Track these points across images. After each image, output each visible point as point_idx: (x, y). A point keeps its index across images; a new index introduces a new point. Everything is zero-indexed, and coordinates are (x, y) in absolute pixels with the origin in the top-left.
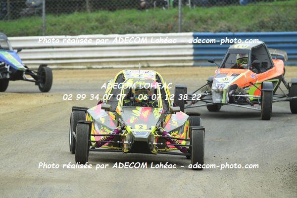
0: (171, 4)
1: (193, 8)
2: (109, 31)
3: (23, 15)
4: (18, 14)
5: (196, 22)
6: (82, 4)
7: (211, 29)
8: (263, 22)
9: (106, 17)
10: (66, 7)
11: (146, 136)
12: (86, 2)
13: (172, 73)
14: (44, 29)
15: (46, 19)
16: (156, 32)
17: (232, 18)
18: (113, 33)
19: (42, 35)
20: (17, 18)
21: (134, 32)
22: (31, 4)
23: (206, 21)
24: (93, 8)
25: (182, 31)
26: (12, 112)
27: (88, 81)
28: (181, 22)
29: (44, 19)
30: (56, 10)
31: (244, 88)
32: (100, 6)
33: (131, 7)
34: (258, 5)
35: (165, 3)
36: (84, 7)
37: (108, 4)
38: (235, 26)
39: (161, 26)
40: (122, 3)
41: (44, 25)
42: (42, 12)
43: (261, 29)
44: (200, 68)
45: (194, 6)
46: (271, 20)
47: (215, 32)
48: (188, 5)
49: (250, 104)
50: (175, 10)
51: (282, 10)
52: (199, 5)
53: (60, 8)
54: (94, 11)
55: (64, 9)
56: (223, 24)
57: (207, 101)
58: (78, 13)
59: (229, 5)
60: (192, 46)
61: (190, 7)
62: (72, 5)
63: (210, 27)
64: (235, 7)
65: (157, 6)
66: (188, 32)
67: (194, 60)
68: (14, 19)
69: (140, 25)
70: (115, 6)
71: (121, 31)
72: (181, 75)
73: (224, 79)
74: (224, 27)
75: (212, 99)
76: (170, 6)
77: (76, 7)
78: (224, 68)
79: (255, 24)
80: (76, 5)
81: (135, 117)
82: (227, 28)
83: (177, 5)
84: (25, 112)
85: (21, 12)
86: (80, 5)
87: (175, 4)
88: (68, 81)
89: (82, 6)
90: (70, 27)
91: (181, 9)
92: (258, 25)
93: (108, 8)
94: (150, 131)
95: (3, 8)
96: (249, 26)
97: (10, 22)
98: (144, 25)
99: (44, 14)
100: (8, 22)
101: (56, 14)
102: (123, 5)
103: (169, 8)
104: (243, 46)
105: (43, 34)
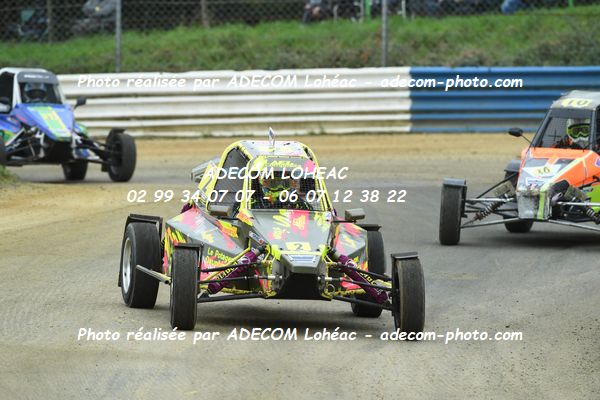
0: (368, 12)
1: (410, 20)
2: (245, 63)
3: (78, 32)
4: (68, 30)
5: (416, 46)
6: (194, 11)
7: (444, 61)
8: (546, 47)
9: (240, 36)
10: (162, 16)
12: (200, 8)
14: (118, 60)
15: (122, 40)
16: (338, 67)
17: (487, 40)
18: (254, 68)
19: (114, 72)
20: (67, 38)
21: (294, 66)
22: (94, 11)
23: (435, 45)
24: (214, 19)
25: (388, 64)
26: (55, 223)
28: (387, 46)
29: (119, 40)
30: (142, 22)
31: (581, 188)
32: (229, 14)
33: (288, 16)
34: (536, 14)
35: (356, 9)
36: (197, 16)
37: (245, 11)
38: (492, 54)
39: (347, 54)
40: (272, 10)
41: (118, 52)
43: (542, 60)
44: (423, 137)
46: (564, 43)
47: (453, 66)
48: (399, 13)
49: (594, 220)
50: (374, 23)
51: (584, 23)
52: (422, 13)
53: (150, 18)
54: (217, 24)
55: (158, 21)
56: (469, 50)
57: (508, 213)
58: (185, 28)
60: (407, 94)
61: (404, 16)
62: (173, 13)
63: (443, 56)
64: (492, 18)
65: (340, 14)
66: (401, 65)
67: (412, 121)
68: (60, 39)
69: (306, 52)
70: (257, 14)
71: (268, 64)
73: (542, 171)
74: (471, 56)
75: (517, 210)
76: (365, 16)
77: (182, 16)
78: (540, 146)
79: (532, 51)
80: (181, 13)
82: (476, 59)
83: (380, 13)
84: (81, 222)
85: (75, 27)
86: (189, 13)
87: (376, 11)
88: (166, 161)
89: (193, 15)
90: (170, 57)
91: (387, 22)
92: (537, 52)
93: (244, 18)
95: (38, 19)
96: (520, 55)
97: (52, 45)
98: (313, 53)
99: (118, 30)
100: (48, 46)
101: (142, 30)
102: (273, 14)
104: (579, 103)
105: (118, 69)
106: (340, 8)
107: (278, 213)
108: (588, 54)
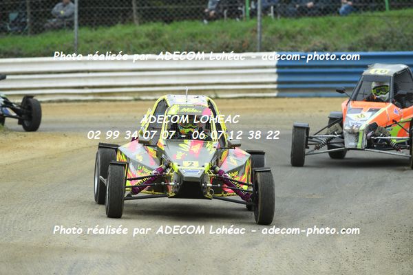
0: (248, 14)
1: (277, 20)
3: (49, 28)
4: (42, 26)
5: (281, 38)
6: (128, 14)
7: (300, 48)
8: (370, 38)
9: (159, 31)
10: (106, 17)
11: (198, 175)
12: (132, 11)
13: (249, 106)
14: (76, 47)
15: (78, 33)
17: (330, 33)
20: (41, 32)
22: (59, 13)
23: (294, 37)
24: (142, 19)
25: (262, 50)
26: (33, 159)
27: (135, 117)
28: (261, 38)
29: (76, 33)
30: (93, 21)
31: (385, 128)
32: (152, 16)
33: (193, 17)
34: (363, 16)
35: (239, 12)
36: (130, 17)
37: (163, 13)
38: (334, 43)
39: (233, 43)
40: (182, 13)
41: (76, 42)
42: (73, 24)
43: (368, 47)
44: (286, 100)
45: (279, 16)
46: (383, 35)
47: (306, 51)
48: (269, 15)
49: (395, 149)
50: (252, 22)
51: (396, 22)
52: (285, 15)
53: (98, 18)
54: (144, 23)
55: (103, 21)
56: (317, 40)
58: (122, 25)
59: (325, 15)
60: (275, 70)
61: (273, 17)
62: (114, 15)
63: (299, 45)
64: (334, 18)
65: (228, 16)
66: (271, 51)
67: (278, 89)
68: (36, 33)
69: (205, 42)
70: (171, 16)
72: (260, 109)
73: (360, 116)
74: (319, 44)
75: (344, 143)
76: (246, 16)
77: (120, 17)
79: (361, 41)
80: (119, 15)
81: (183, 152)
82: (322, 46)
83: (256, 15)
84: (50, 158)
85: (46, 25)
86: (125, 15)
87: (253, 14)
88: (109, 117)
89: (127, 17)
90: (112, 45)
91: (261, 21)
92: (364, 42)
93: (163, 18)
94: (203, 168)
95: (21, 19)
96: (352, 44)
97: (30, 37)
98: (210, 42)
99: (76, 27)
100: (28, 37)
101: (92, 27)
102: (182, 15)
103: (244, 19)
104: (381, 72)
106: (229, 11)
107: (183, 142)
108: (399, 43)
